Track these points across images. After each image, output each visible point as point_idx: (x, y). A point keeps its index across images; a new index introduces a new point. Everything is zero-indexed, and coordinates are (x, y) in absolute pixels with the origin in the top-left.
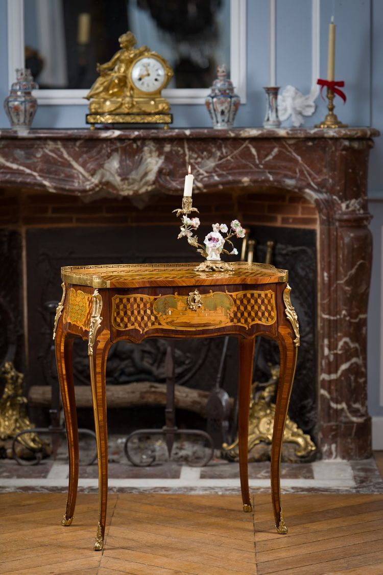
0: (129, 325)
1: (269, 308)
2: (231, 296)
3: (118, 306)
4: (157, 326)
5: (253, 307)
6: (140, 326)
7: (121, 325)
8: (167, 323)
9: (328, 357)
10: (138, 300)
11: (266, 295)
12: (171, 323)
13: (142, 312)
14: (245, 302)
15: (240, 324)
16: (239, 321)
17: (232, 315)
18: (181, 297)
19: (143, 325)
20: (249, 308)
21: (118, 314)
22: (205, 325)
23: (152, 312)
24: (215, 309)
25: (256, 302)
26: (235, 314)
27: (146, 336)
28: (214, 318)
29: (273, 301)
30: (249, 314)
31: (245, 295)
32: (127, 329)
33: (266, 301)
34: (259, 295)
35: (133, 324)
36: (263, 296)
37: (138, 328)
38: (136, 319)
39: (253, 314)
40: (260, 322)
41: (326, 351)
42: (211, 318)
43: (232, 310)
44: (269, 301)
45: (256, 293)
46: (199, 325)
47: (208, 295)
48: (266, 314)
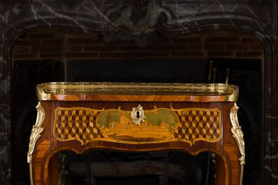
0: (70, 136)
1: (215, 126)
2: (177, 112)
3: (60, 118)
4: (99, 139)
5: (197, 125)
6: (81, 137)
7: (62, 136)
8: (110, 136)
9: (270, 144)
10: (81, 113)
11: (212, 113)
12: (114, 136)
13: (84, 125)
14: (190, 119)
15: (184, 140)
16: (183, 137)
17: (177, 131)
18: (124, 112)
19: (84, 137)
20: (194, 125)
21: (60, 125)
22: (148, 140)
23: (95, 125)
24: (159, 124)
25: (201, 119)
26: (180, 130)
27: (87, 148)
28: (157, 133)
29: (219, 119)
30: (194, 131)
31: (190, 112)
32: (67, 140)
33: (212, 119)
34: (205, 113)
35: (74, 136)
36: (209, 113)
37: (79, 140)
38: (77, 131)
39: (197, 131)
40: (204, 139)
41: (270, 140)
42: (155, 133)
43: (177, 126)
44: (215, 119)
45: (201, 111)
46: (141, 140)
47: (152, 111)
48: (211, 132)
